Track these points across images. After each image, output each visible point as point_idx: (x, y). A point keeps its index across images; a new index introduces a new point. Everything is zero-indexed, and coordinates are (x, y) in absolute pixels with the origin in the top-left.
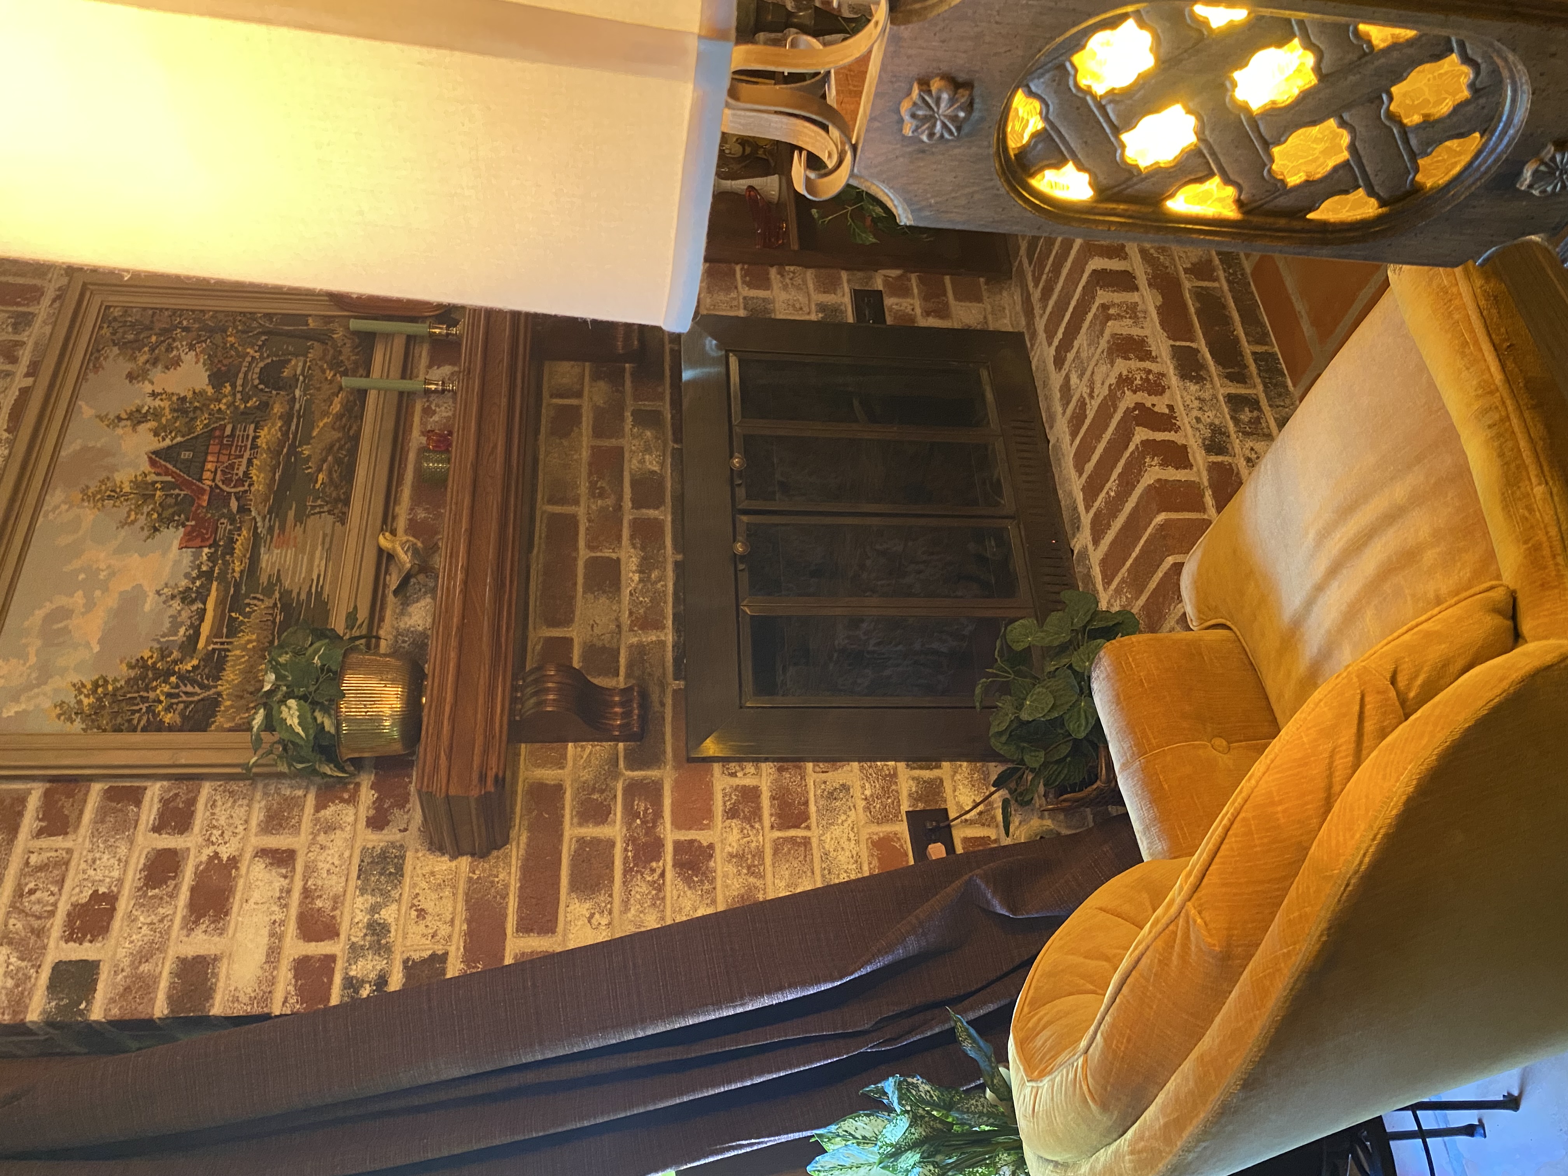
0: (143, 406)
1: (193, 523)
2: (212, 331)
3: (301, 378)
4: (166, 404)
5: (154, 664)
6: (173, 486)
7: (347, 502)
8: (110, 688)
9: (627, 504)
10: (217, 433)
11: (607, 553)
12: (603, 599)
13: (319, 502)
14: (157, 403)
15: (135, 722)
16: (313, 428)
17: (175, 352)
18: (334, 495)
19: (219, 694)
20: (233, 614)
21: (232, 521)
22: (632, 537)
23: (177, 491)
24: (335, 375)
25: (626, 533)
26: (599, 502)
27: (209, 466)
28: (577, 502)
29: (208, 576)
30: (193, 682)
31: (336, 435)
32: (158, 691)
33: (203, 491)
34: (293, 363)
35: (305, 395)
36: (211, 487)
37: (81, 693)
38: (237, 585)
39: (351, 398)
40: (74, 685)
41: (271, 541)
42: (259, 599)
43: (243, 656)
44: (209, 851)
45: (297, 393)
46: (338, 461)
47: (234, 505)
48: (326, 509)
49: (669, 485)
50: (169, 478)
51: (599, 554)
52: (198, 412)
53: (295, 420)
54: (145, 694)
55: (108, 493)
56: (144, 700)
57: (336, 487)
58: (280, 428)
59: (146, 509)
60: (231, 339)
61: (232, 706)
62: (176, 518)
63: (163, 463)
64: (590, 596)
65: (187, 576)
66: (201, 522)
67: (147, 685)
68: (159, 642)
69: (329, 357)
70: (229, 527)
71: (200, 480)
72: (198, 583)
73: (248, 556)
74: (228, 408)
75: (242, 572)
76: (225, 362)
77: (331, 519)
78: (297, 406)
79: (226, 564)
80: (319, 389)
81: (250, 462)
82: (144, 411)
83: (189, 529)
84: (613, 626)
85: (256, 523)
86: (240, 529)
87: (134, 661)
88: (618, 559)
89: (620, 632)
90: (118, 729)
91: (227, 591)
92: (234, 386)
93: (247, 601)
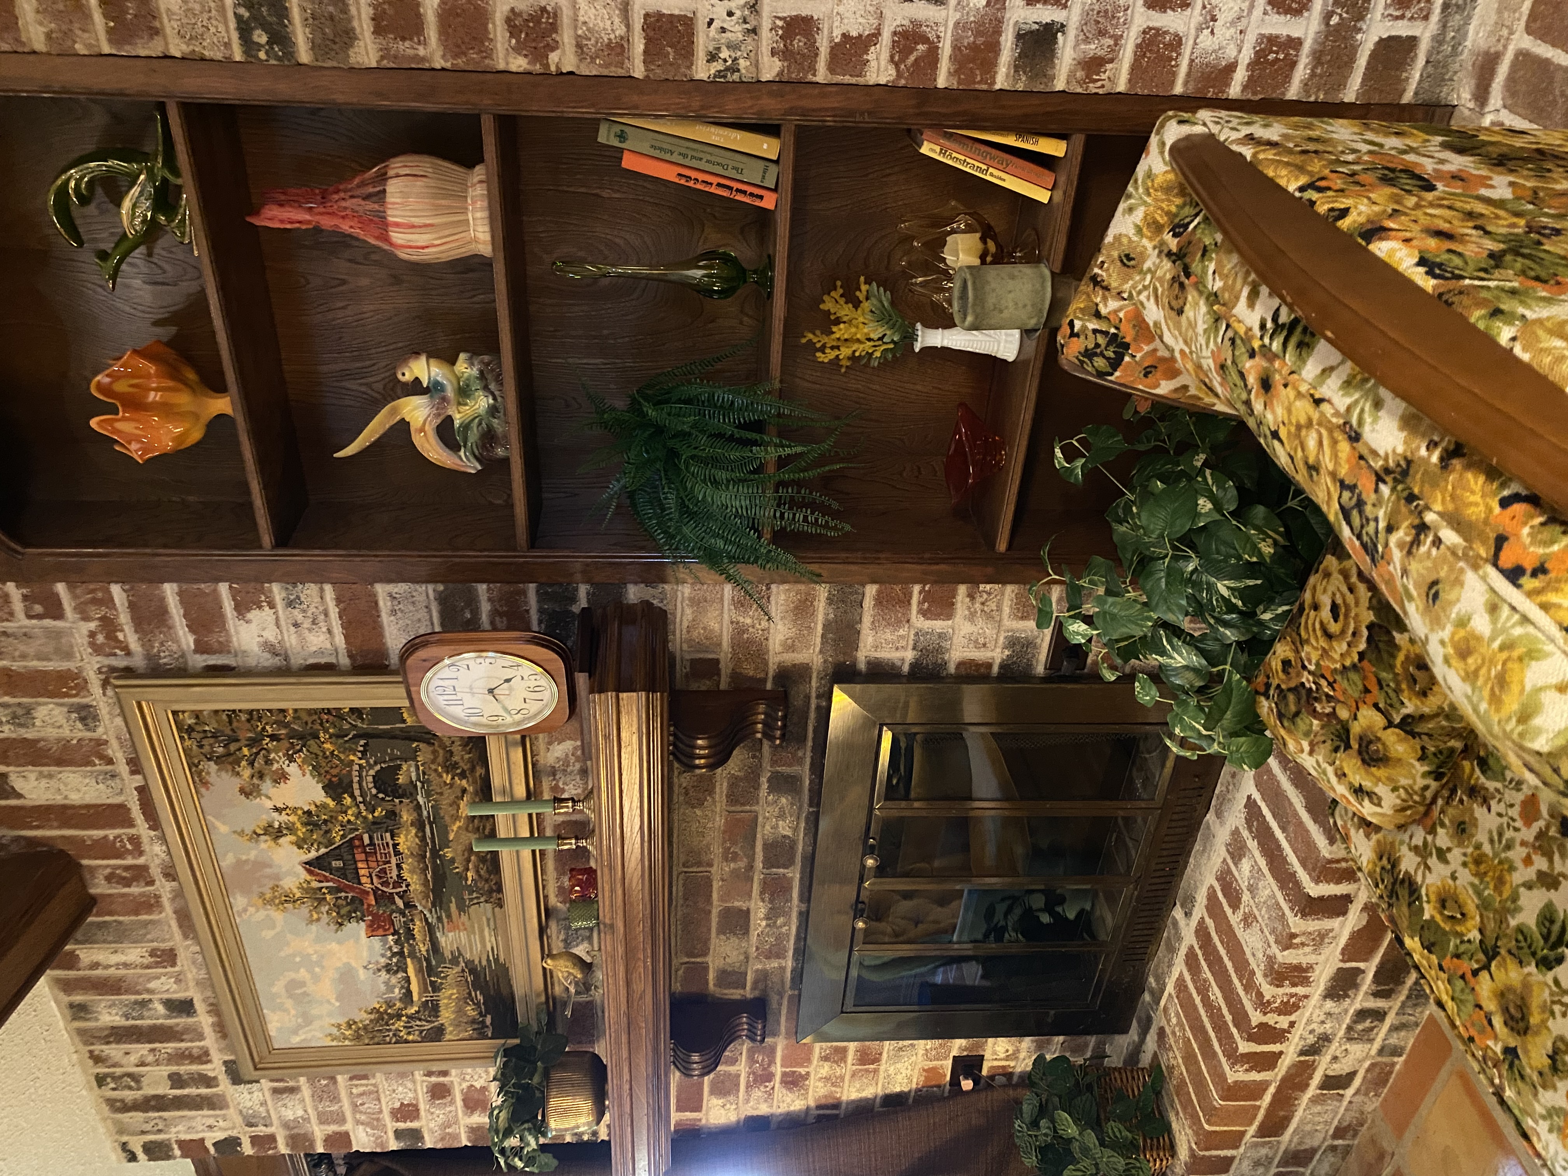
5: (386, 1012)
6: (338, 890)
7: (500, 890)
8: (360, 1025)
9: (759, 864)
10: (357, 844)
11: (738, 905)
12: (734, 941)
13: (475, 897)
14: (285, 817)
15: (388, 1040)
17: (275, 763)
18: (486, 887)
19: (443, 1025)
21: (402, 913)
22: (762, 893)
23: (344, 896)
24: (453, 779)
25: (756, 889)
26: (732, 865)
27: (362, 872)
28: (711, 864)
29: (401, 957)
30: (420, 1019)
31: (473, 837)
32: (396, 1025)
33: (367, 894)
34: (405, 767)
36: (373, 891)
37: (340, 1029)
38: (428, 960)
40: (334, 1026)
42: (449, 968)
43: (452, 1004)
44: (466, 1084)
46: (482, 859)
47: (399, 902)
48: (482, 901)
49: (799, 847)
50: (330, 884)
51: (730, 905)
52: (330, 825)
54: (388, 1027)
55: (285, 901)
56: (388, 1030)
57: (487, 881)
58: (416, 834)
59: (323, 910)
60: (330, 747)
63: (319, 872)
64: (722, 937)
65: (383, 956)
66: (376, 916)
67: (386, 1023)
68: (382, 997)
69: (440, 759)
70: (402, 920)
71: (360, 883)
72: (395, 961)
73: (428, 939)
74: (357, 818)
75: (427, 950)
76: (334, 772)
79: (411, 945)
80: (441, 794)
81: (399, 867)
82: (276, 826)
83: (369, 924)
84: (742, 957)
85: (425, 915)
86: (412, 920)
87: (369, 1010)
88: (748, 910)
89: (748, 963)
91: (420, 964)
92: (353, 794)
93: (440, 970)
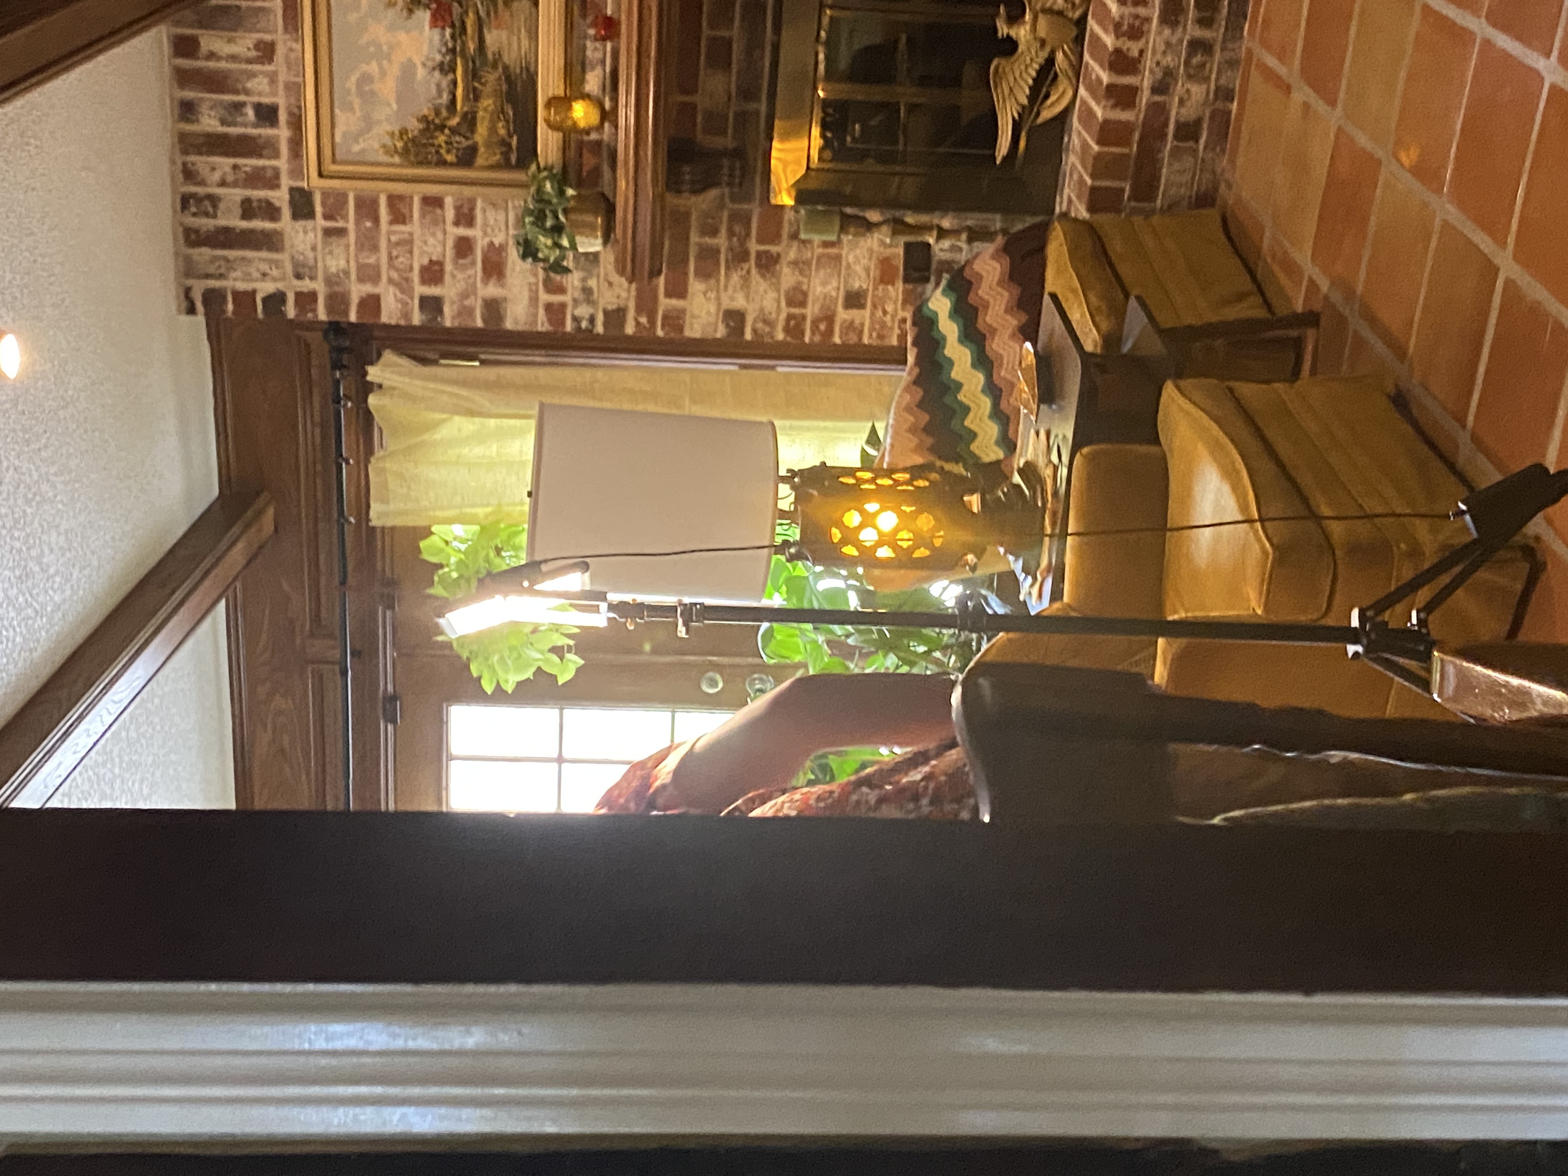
1: (435, 6)
5: (433, 119)
8: (410, 135)
11: (723, 33)
12: (719, 74)
15: (430, 159)
19: (476, 143)
20: (475, 84)
21: (461, 5)
22: (742, 18)
25: (737, 14)
29: (453, 52)
30: (460, 134)
32: (439, 139)
37: (394, 138)
38: (474, 62)
41: (490, 23)
42: (489, 72)
43: (486, 116)
44: (487, 240)
51: (717, 33)
54: (431, 141)
61: (485, 152)
64: (709, 70)
66: (440, 5)
67: (432, 134)
68: (432, 102)
70: (460, 10)
72: (448, 58)
73: (477, 35)
75: (475, 50)
79: (463, 42)
83: (433, 11)
84: (725, 97)
86: (467, 12)
87: (420, 116)
88: (730, 40)
89: (729, 102)
90: (421, 165)
91: (468, 65)
93: (482, 73)
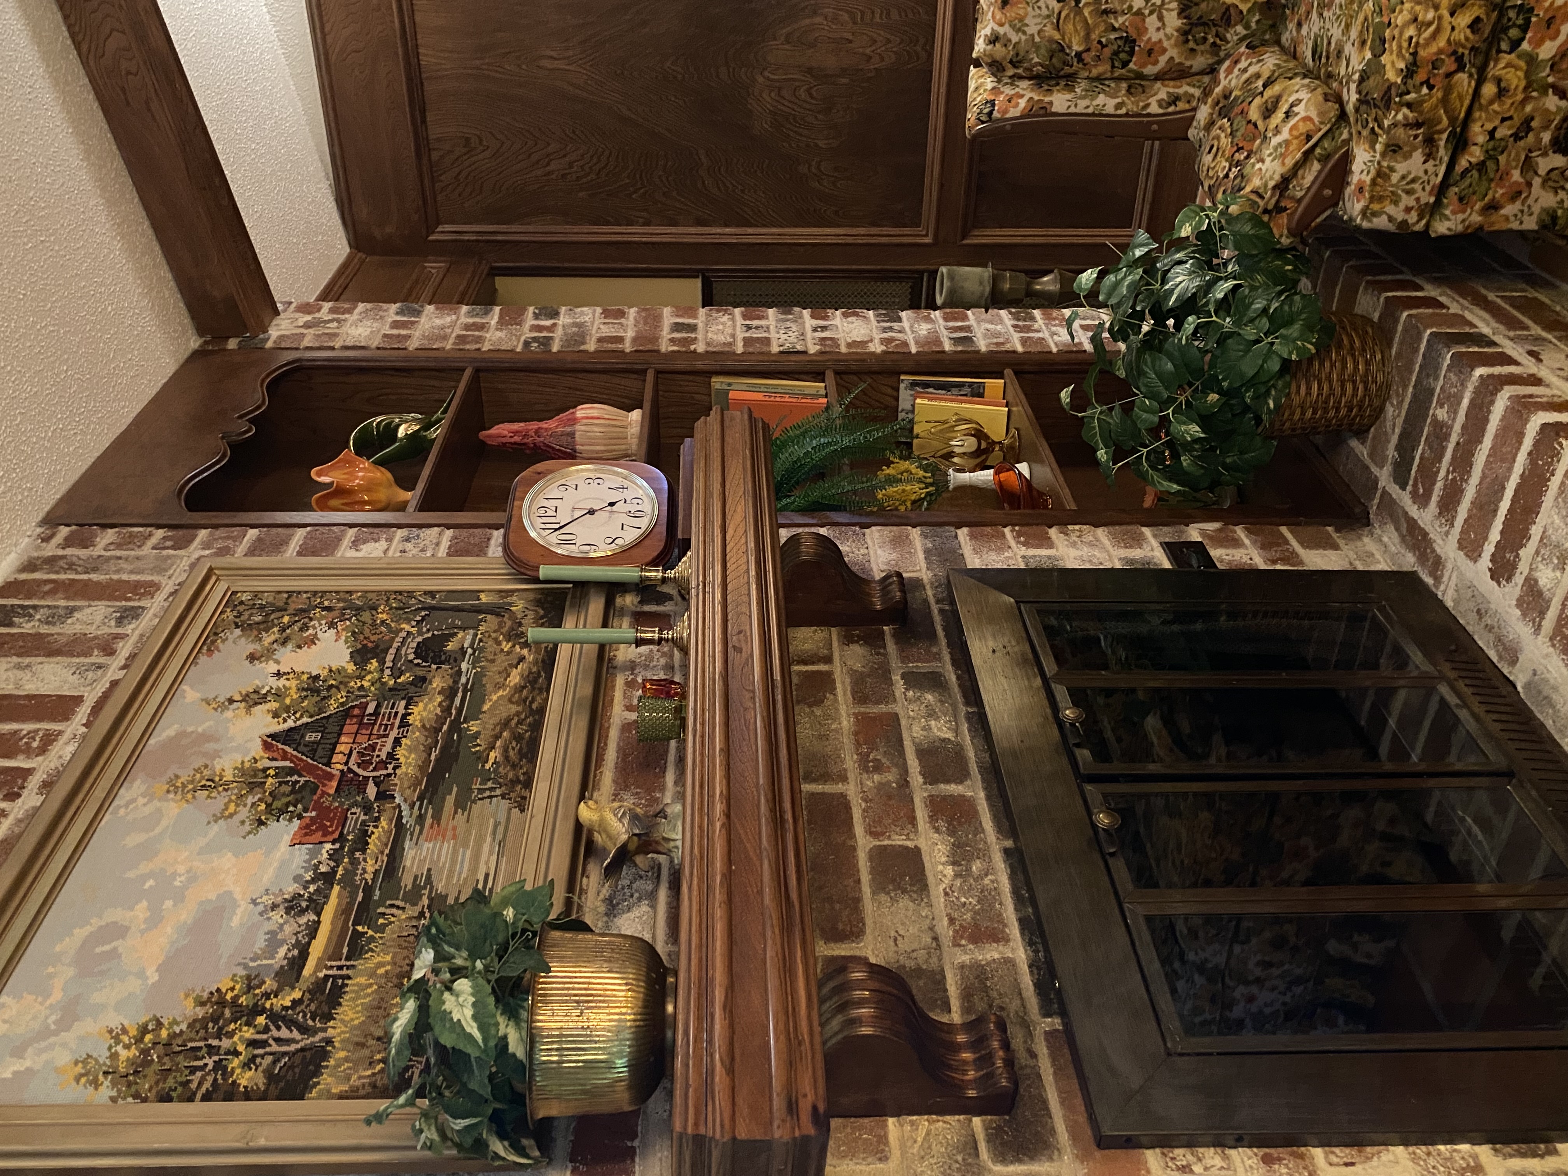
0: (263, 687)
1: (314, 814)
2: (358, 610)
3: (470, 651)
4: (293, 684)
5: (236, 998)
6: (291, 772)
7: (528, 784)
8: (164, 1033)
9: (916, 779)
10: (356, 711)
11: (898, 840)
12: (904, 902)
13: (490, 784)
14: (282, 682)
15: (194, 1086)
16: (483, 702)
17: (311, 631)
18: (511, 775)
19: (329, 1041)
20: (360, 928)
21: (367, 808)
22: (933, 818)
23: (295, 778)
24: (514, 646)
25: (921, 814)
26: (876, 777)
27: (340, 748)
28: (844, 779)
29: (329, 878)
30: (291, 1023)
31: (514, 708)
32: (236, 1038)
33: (330, 776)
34: (460, 636)
35: (474, 668)
36: (342, 771)
37: (118, 1041)
38: (368, 890)
39: (534, 669)
40: (110, 1031)
41: (421, 833)
42: (398, 907)
43: (371, 985)
45: (464, 666)
46: (518, 738)
47: (371, 791)
48: (498, 792)
49: (971, 754)
50: (287, 764)
51: (886, 842)
52: (334, 690)
53: (460, 695)
54: (215, 1042)
55: (204, 782)
56: (212, 1050)
57: (514, 766)
58: (440, 704)
59: (250, 800)
60: (384, 616)
61: (346, 1059)
62: (291, 808)
63: (280, 746)
64: (883, 897)
65: (297, 878)
66: (324, 812)
67: (220, 1029)
68: (246, 966)
69: (505, 630)
70: (362, 817)
71: (328, 764)
72: (312, 888)
73: (387, 851)
74: (373, 685)
75: (376, 873)
76: (373, 638)
77: (505, 804)
78: (463, 680)
79: (354, 862)
80: (493, 661)
81: (397, 742)
82: (264, 692)
83: (307, 821)
84: (927, 939)
85: (400, 811)
86: (377, 819)
87: (205, 995)
88: (917, 851)
89: (939, 947)
90: (165, 1098)
91: (353, 896)
92: (382, 662)
93: (381, 910)
